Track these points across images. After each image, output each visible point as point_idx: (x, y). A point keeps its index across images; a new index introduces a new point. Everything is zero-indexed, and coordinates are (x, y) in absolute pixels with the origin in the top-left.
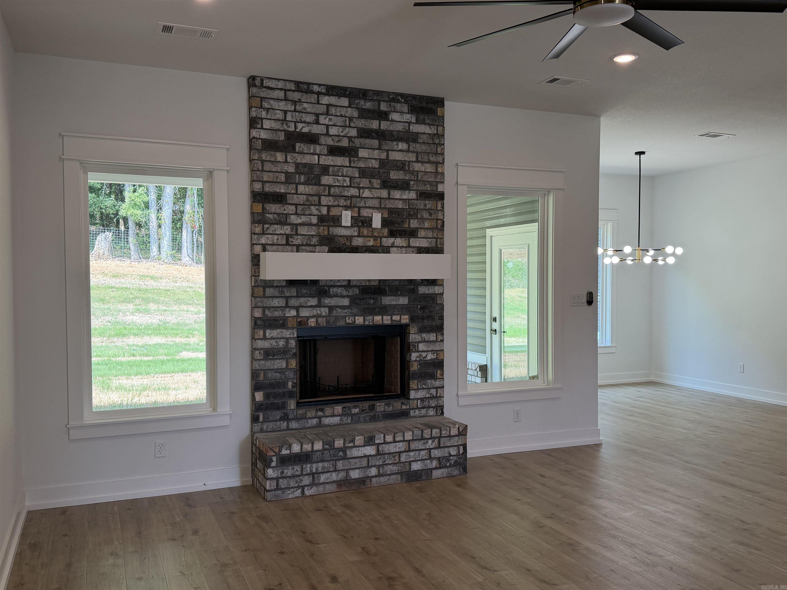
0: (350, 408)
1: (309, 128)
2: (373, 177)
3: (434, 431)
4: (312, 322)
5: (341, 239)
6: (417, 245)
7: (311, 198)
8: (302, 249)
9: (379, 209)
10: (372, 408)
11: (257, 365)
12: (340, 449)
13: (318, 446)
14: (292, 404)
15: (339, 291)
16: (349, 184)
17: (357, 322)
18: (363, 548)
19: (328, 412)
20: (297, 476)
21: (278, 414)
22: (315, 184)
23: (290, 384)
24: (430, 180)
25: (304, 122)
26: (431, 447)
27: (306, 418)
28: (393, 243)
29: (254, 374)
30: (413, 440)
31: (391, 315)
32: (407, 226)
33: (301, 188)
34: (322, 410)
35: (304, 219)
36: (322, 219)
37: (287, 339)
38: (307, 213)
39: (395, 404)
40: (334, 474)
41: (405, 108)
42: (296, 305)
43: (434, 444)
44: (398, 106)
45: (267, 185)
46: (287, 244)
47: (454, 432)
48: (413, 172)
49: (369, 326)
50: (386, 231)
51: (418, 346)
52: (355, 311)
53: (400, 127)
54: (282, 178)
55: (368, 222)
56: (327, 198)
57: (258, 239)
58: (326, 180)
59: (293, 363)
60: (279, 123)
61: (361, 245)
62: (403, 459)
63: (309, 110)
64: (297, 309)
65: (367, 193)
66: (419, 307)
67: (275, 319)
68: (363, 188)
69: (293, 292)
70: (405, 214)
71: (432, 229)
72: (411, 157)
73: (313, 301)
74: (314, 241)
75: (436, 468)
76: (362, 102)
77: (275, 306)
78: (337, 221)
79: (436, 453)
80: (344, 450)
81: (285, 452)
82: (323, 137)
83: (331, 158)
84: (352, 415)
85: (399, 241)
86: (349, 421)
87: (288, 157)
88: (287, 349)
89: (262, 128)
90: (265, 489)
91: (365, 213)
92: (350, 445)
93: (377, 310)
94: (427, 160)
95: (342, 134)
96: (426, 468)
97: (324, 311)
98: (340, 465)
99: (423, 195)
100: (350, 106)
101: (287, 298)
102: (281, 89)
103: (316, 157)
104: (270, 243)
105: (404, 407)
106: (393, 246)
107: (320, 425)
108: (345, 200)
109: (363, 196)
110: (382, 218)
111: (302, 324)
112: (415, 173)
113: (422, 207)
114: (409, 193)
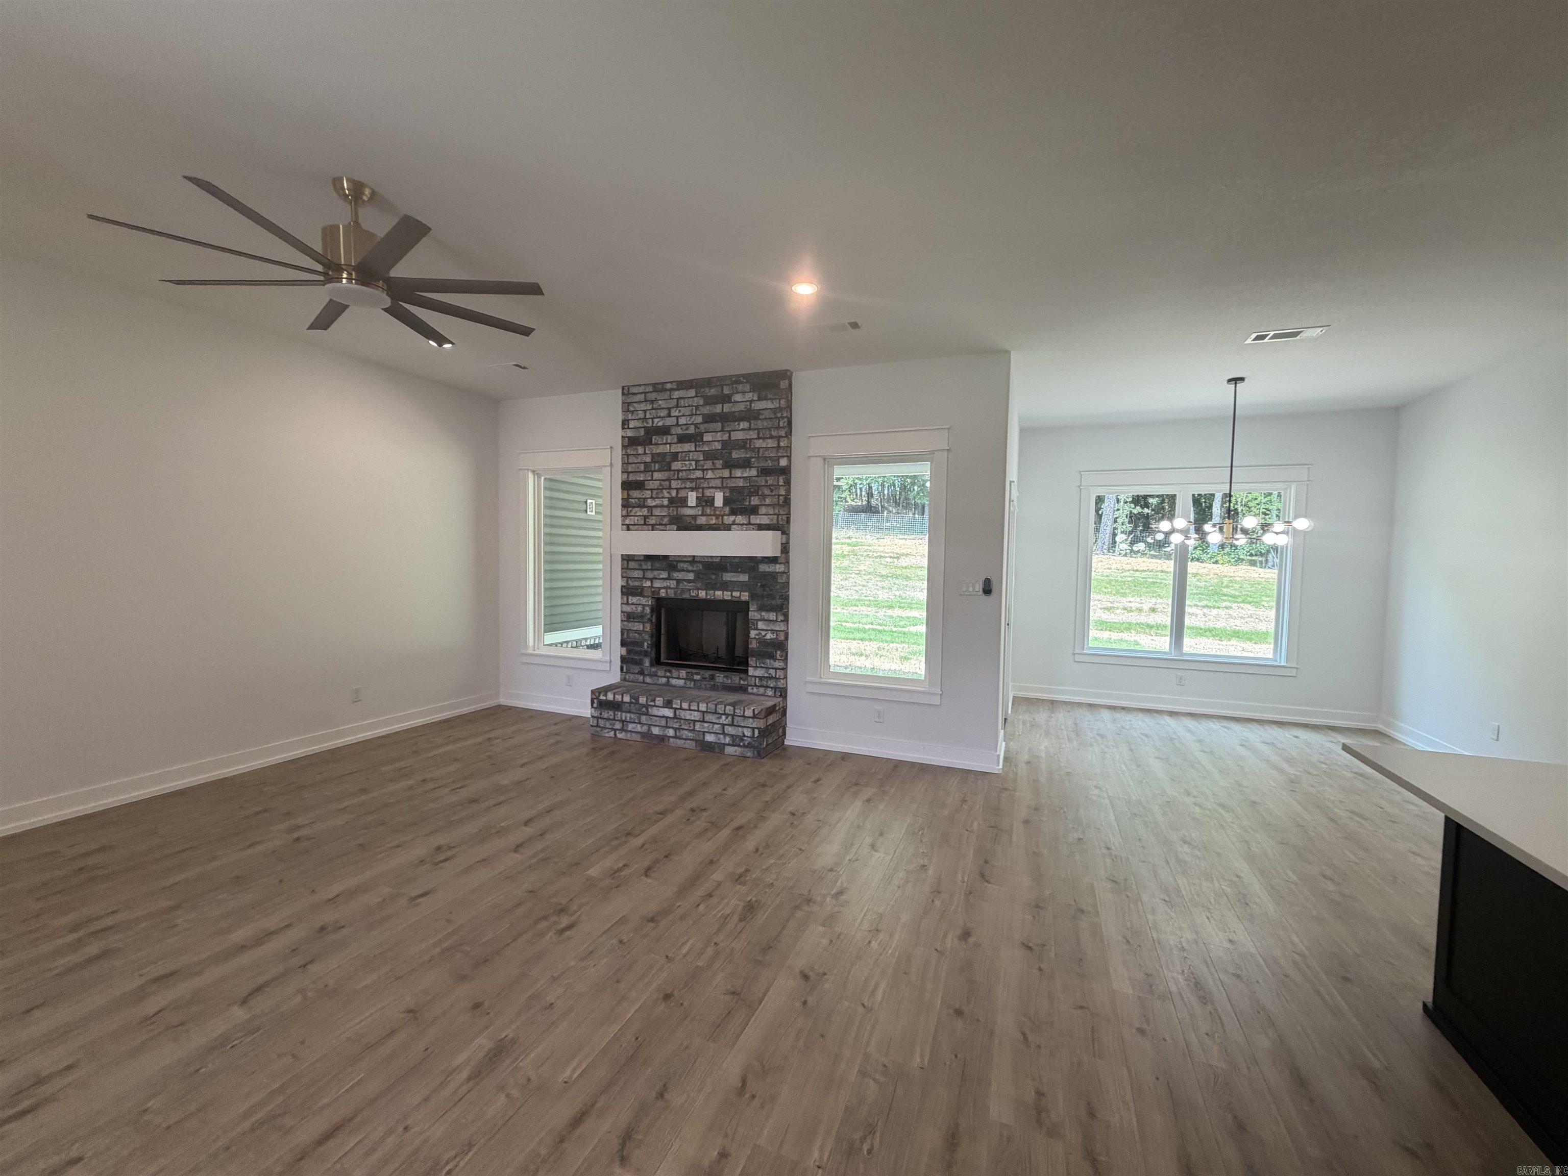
1: (663, 421)
2: (716, 459)
4: (663, 593)
5: (687, 518)
6: (758, 522)
7: (663, 483)
8: (657, 528)
9: (720, 488)
11: (622, 626)
14: (647, 662)
15: (685, 566)
16: (694, 467)
21: (636, 669)
22: (666, 470)
23: (646, 644)
24: (771, 455)
25: (660, 417)
28: (734, 521)
29: (623, 633)
30: (707, 712)
31: (732, 591)
32: (747, 503)
33: (656, 475)
35: (658, 502)
36: (672, 501)
37: (644, 606)
38: (660, 496)
39: (734, 678)
41: (747, 387)
42: (651, 577)
44: (740, 387)
45: (631, 474)
46: (645, 524)
48: (753, 450)
49: (709, 600)
50: (727, 510)
51: (757, 624)
53: (741, 407)
54: (642, 467)
55: (710, 501)
56: (676, 482)
57: (624, 520)
58: (676, 465)
59: (648, 627)
60: (641, 421)
61: (705, 523)
62: (698, 727)
63: (662, 406)
64: (652, 580)
65: (710, 475)
67: (636, 588)
68: (707, 469)
69: (648, 565)
70: (746, 491)
72: (753, 434)
73: (664, 575)
74: (666, 520)
75: (729, 745)
76: (707, 390)
78: (683, 502)
79: (729, 730)
81: (602, 697)
83: (679, 445)
87: (647, 449)
89: (628, 428)
91: (708, 493)
94: (768, 436)
95: (689, 423)
97: (673, 584)
100: (696, 396)
101: (644, 570)
102: (641, 393)
103: (668, 446)
107: (668, 684)
108: (691, 483)
109: (707, 477)
110: (724, 496)
111: (655, 592)
112: (756, 450)
113: (763, 484)
114: (750, 470)
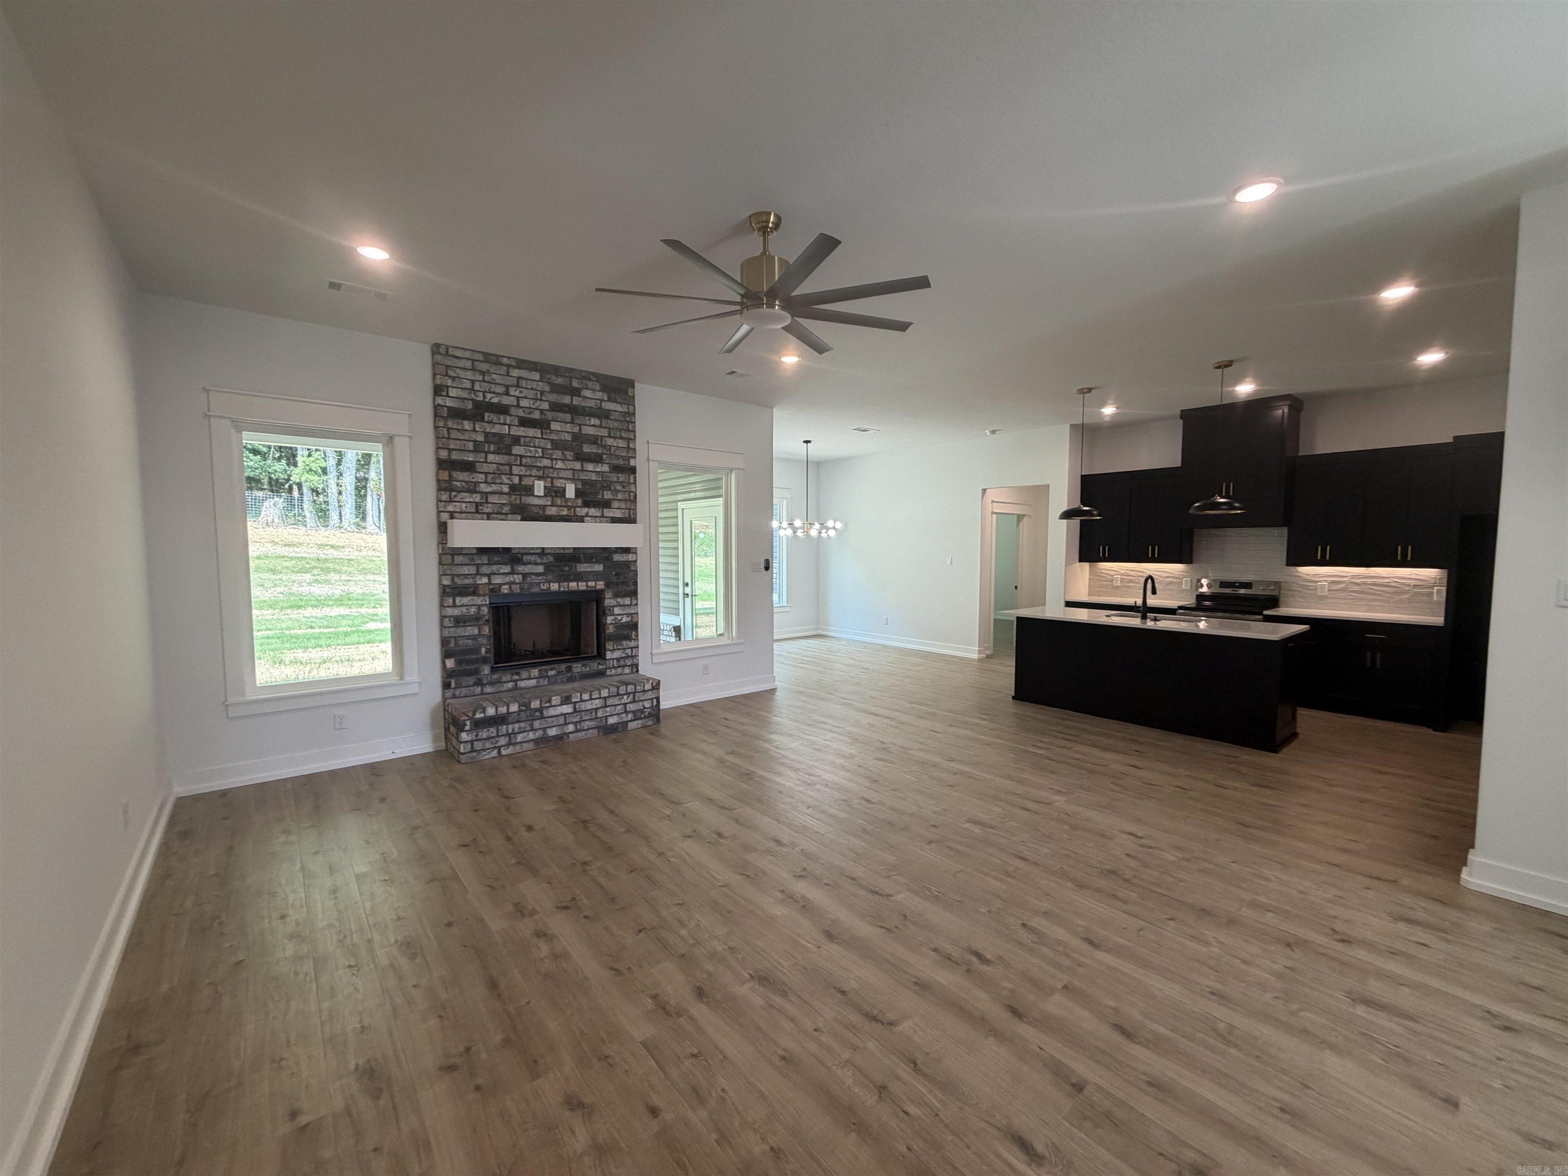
0: (546, 671)
1: (499, 398)
2: (566, 449)
3: (629, 687)
4: (505, 589)
5: (534, 508)
6: (611, 515)
7: (501, 467)
8: (493, 517)
9: (573, 480)
10: (569, 669)
11: (446, 633)
12: (536, 710)
13: (514, 708)
14: (486, 670)
15: (533, 558)
16: (541, 455)
17: (552, 588)
18: (560, 798)
19: (524, 675)
20: (493, 737)
21: (471, 680)
22: (506, 454)
23: (483, 650)
24: (623, 455)
25: (494, 393)
26: (627, 702)
27: (501, 682)
28: (587, 513)
29: (444, 642)
30: (609, 697)
31: (587, 581)
32: (600, 497)
33: (491, 457)
34: (518, 674)
35: (494, 488)
36: (513, 488)
37: (479, 607)
38: (498, 481)
39: (592, 665)
40: (531, 733)
41: (597, 387)
42: (488, 572)
43: (629, 699)
44: (590, 384)
45: (454, 452)
46: (477, 512)
47: (648, 686)
48: (605, 447)
49: (564, 592)
50: (580, 502)
51: (613, 609)
52: (550, 577)
53: (592, 404)
54: (471, 446)
55: (561, 492)
56: (519, 468)
57: (445, 506)
58: (517, 450)
59: (486, 630)
60: (467, 392)
61: (555, 514)
62: (600, 714)
63: (498, 381)
64: (489, 576)
65: (560, 465)
66: (614, 573)
67: (466, 587)
68: (556, 459)
69: (485, 559)
70: (599, 485)
71: (625, 500)
72: (604, 432)
73: (506, 569)
74: (506, 509)
75: (631, 721)
76: (554, 378)
77: (464, 573)
78: (529, 490)
79: (631, 707)
80: (540, 710)
81: (479, 715)
82: (513, 408)
83: (522, 429)
84: (549, 677)
85: (593, 511)
86: (546, 683)
87: (477, 426)
88: (478, 616)
89: (448, 396)
90: (459, 752)
91: (558, 483)
92: (547, 705)
93: (572, 577)
94: (619, 436)
95: (533, 407)
96: (621, 721)
97: (518, 578)
98: (537, 724)
99: (616, 469)
100: (541, 380)
101: (478, 566)
102: (468, 359)
103: (507, 427)
104: (459, 510)
105: (600, 667)
106: (587, 515)
107: (516, 688)
108: (538, 470)
109: (556, 467)
110: (576, 488)
111: (494, 591)
112: (608, 447)
113: (615, 480)
114: (602, 466)
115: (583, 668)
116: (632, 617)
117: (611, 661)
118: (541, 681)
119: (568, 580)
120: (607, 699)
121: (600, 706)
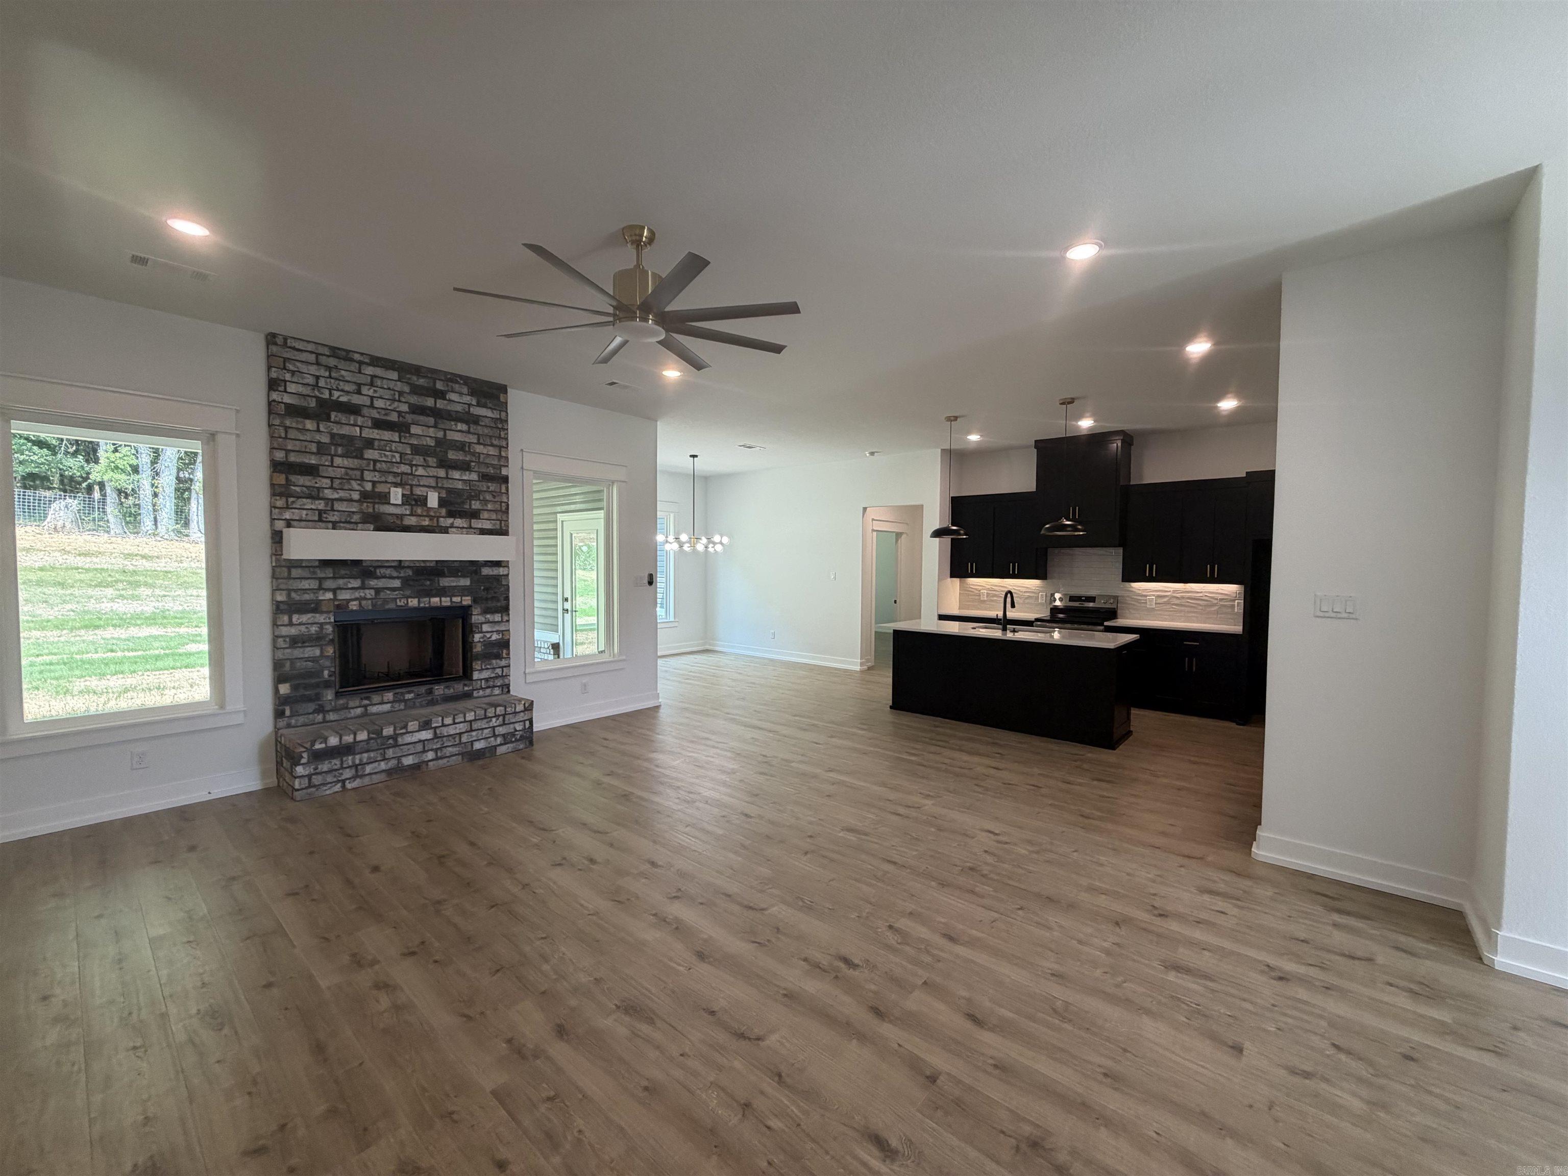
0: (403, 694)
1: (349, 397)
2: (429, 456)
3: (498, 709)
4: (354, 606)
5: (390, 517)
6: (480, 526)
7: (350, 472)
8: (340, 526)
9: (435, 488)
10: (430, 692)
11: (280, 655)
12: (389, 737)
13: (362, 736)
14: (329, 695)
15: (388, 572)
16: (398, 460)
17: (410, 604)
18: (413, 833)
19: (375, 699)
20: (336, 770)
21: (311, 707)
22: (356, 457)
23: (326, 673)
24: (493, 462)
25: (342, 391)
26: (495, 724)
27: (347, 708)
28: (452, 524)
29: (277, 665)
30: (475, 720)
31: (451, 597)
32: (468, 507)
33: (338, 461)
34: (368, 698)
35: (342, 494)
36: (365, 496)
37: (321, 625)
38: (346, 487)
39: (456, 686)
40: (382, 763)
41: (465, 390)
42: (333, 587)
43: (498, 721)
44: (456, 387)
45: (292, 454)
46: (320, 520)
47: (520, 708)
48: (473, 454)
49: (424, 608)
50: (443, 511)
51: (481, 627)
52: (408, 593)
53: (459, 408)
54: (313, 448)
55: (423, 501)
56: (372, 474)
57: (281, 514)
58: (370, 454)
59: (330, 651)
60: (309, 388)
61: (414, 524)
62: (465, 739)
63: (348, 378)
64: (334, 591)
65: (420, 471)
66: (482, 588)
67: (307, 603)
68: (416, 465)
69: (329, 572)
70: (466, 495)
71: (496, 511)
72: (474, 439)
73: (356, 583)
74: (356, 518)
75: (501, 745)
76: (415, 378)
77: (303, 588)
78: (384, 498)
79: (501, 730)
80: (395, 737)
81: (318, 746)
82: (366, 408)
83: (376, 431)
84: (405, 701)
85: (459, 522)
86: (402, 707)
87: (321, 426)
88: (321, 635)
89: (285, 391)
90: (293, 788)
91: (418, 491)
92: (404, 731)
93: (434, 592)
94: (490, 443)
95: (389, 408)
96: (489, 746)
97: (370, 593)
98: (390, 753)
99: (485, 477)
100: (399, 380)
101: (321, 580)
102: (311, 352)
103: (358, 429)
104: (297, 518)
105: (466, 688)
106: (452, 526)
107: (365, 714)
108: (395, 477)
109: (416, 473)
110: (439, 497)
111: (341, 607)
112: (477, 455)
113: (485, 489)
114: (470, 474)
115: (446, 690)
116: (503, 635)
117: (479, 682)
118: (396, 705)
119: (430, 594)
120: (473, 723)
121: (464, 731)
